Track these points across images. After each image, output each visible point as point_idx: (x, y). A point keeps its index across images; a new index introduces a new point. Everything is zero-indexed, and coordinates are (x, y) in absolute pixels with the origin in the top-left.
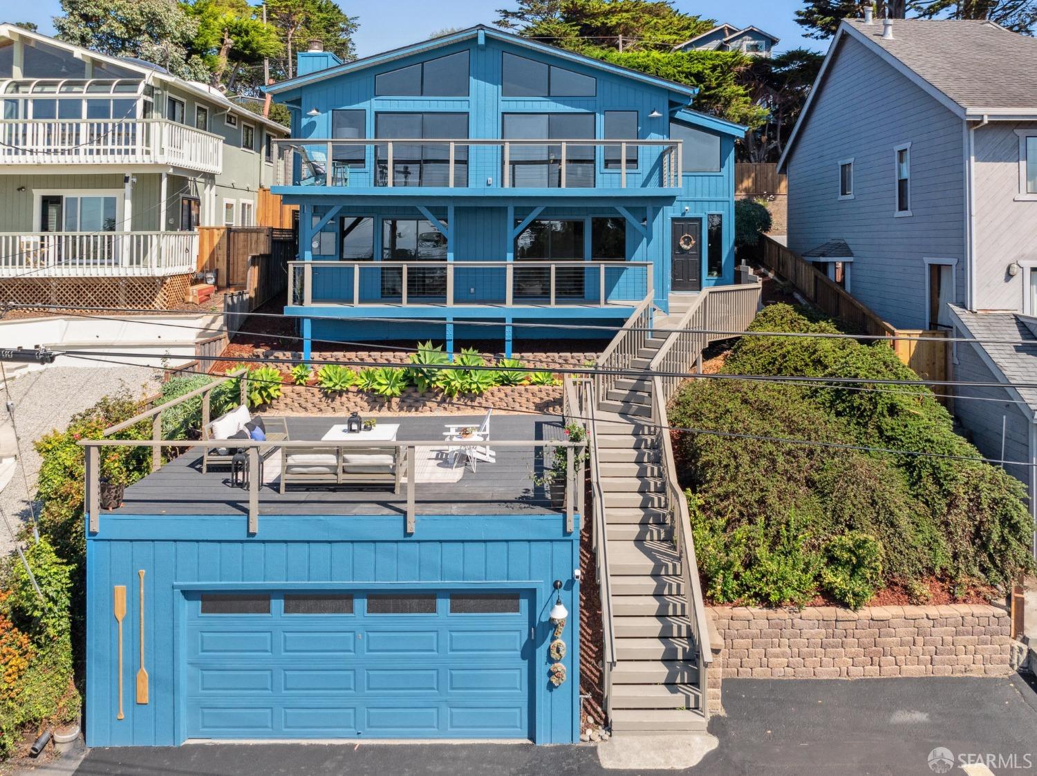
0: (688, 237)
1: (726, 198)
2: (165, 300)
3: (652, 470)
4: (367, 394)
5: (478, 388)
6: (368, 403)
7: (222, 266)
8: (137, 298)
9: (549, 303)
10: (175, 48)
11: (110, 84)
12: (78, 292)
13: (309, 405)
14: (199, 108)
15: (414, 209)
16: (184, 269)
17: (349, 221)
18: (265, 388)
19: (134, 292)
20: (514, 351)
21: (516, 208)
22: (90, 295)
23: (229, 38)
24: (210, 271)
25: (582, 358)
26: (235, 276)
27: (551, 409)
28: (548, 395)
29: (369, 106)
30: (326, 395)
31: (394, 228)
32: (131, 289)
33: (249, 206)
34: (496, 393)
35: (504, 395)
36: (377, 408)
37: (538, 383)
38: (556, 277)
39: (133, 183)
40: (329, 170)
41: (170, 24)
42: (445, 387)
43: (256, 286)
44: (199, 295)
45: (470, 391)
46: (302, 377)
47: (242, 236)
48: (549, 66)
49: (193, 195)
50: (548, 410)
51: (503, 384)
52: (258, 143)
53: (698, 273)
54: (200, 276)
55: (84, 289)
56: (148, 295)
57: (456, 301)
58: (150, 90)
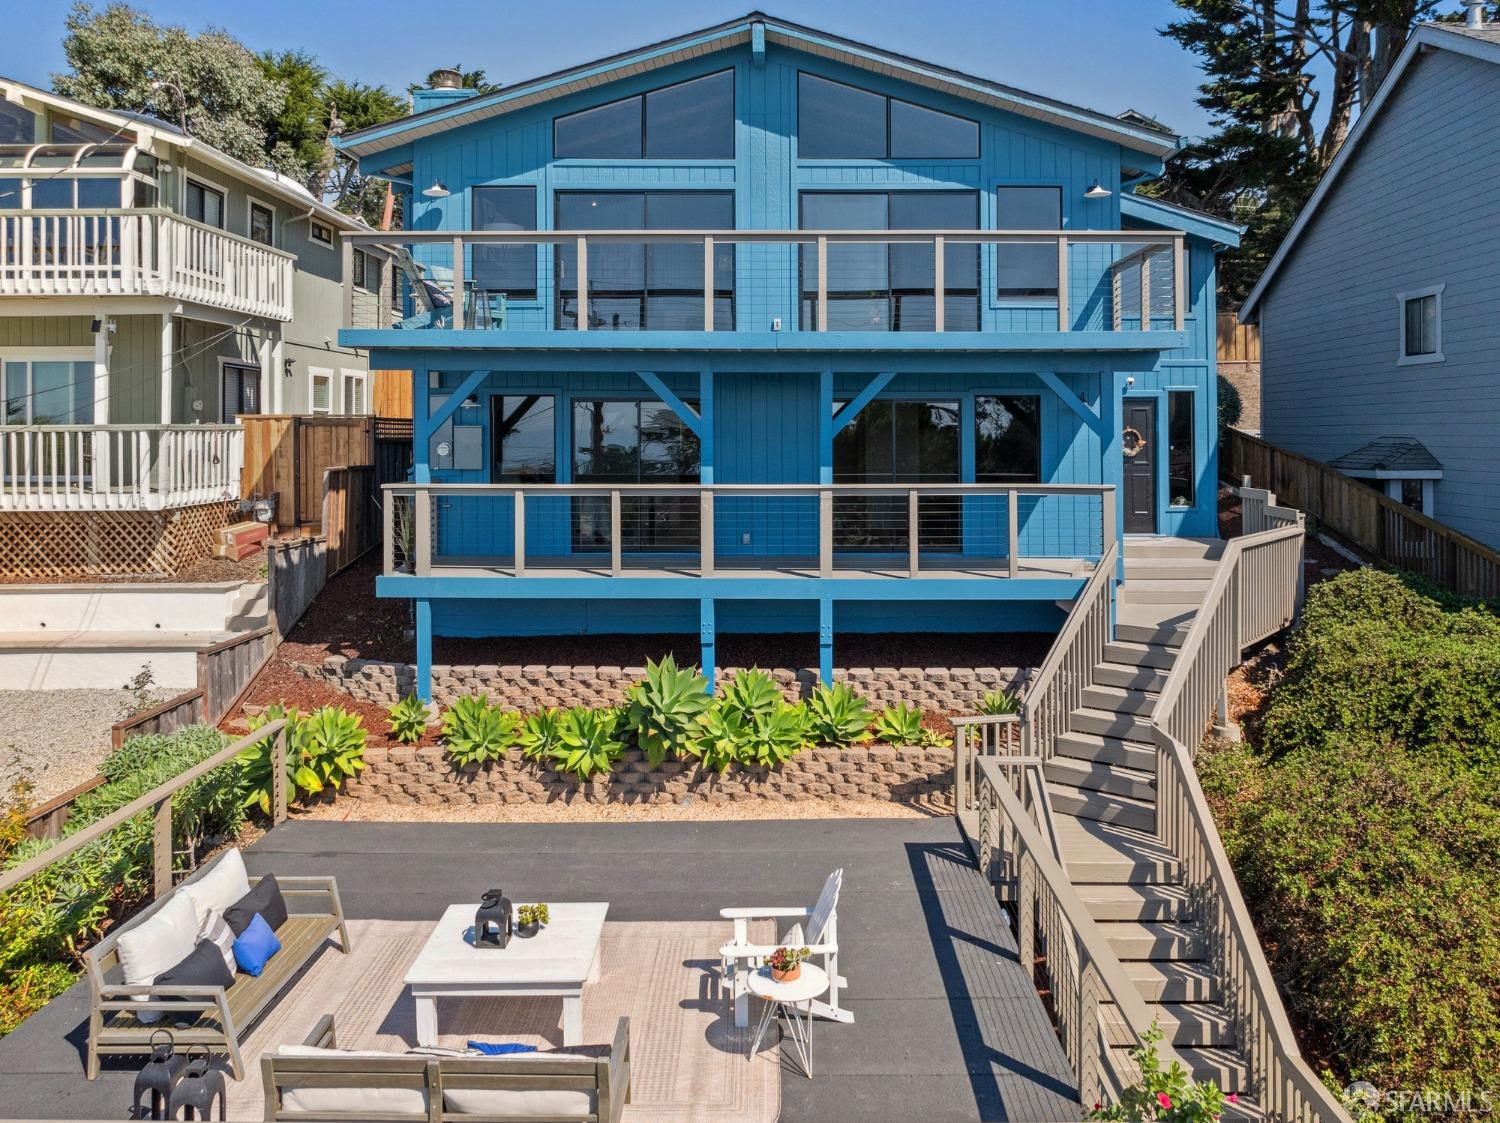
0: (1131, 434)
1: (1202, 360)
2: (170, 554)
3: (1198, 984)
4: (542, 765)
5: (772, 754)
6: (545, 784)
7: (286, 488)
8: (118, 550)
9: (906, 566)
10: (247, 128)
11: (71, 154)
12: (12, 539)
13: (423, 790)
14: (255, 206)
15: (632, 377)
16: (214, 495)
17: (511, 404)
18: (330, 756)
19: (114, 539)
20: (836, 665)
21: (836, 375)
22: (32, 544)
23: (338, 117)
24: (265, 497)
25: (972, 679)
26: (311, 505)
27: (924, 797)
28: (917, 767)
29: (542, 177)
30: (456, 767)
31: (597, 418)
32: (109, 534)
33: (359, 382)
34: (809, 763)
35: (825, 767)
36: (563, 795)
37: (894, 738)
38: (921, 516)
39: (110, 334)
40: (459, 299)
41: (238, 90)
42: (704, 752)
43: (341, 525)
44: (238, 543)
45: (755, 760)
46: (410, 726)
47: (320, 432)
48: (889, 98)
49: (246, 359)
50: (917, 801)
51: (822, 744)
52: (373, 276)
53: (1150, 500)
54: (246, 506)
55: (22, 534)
56: (139, 544)
57: (720, 562)
58: (147, 163)
